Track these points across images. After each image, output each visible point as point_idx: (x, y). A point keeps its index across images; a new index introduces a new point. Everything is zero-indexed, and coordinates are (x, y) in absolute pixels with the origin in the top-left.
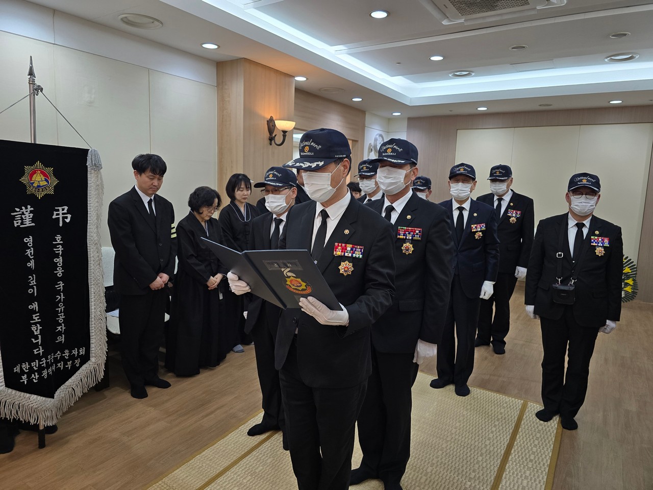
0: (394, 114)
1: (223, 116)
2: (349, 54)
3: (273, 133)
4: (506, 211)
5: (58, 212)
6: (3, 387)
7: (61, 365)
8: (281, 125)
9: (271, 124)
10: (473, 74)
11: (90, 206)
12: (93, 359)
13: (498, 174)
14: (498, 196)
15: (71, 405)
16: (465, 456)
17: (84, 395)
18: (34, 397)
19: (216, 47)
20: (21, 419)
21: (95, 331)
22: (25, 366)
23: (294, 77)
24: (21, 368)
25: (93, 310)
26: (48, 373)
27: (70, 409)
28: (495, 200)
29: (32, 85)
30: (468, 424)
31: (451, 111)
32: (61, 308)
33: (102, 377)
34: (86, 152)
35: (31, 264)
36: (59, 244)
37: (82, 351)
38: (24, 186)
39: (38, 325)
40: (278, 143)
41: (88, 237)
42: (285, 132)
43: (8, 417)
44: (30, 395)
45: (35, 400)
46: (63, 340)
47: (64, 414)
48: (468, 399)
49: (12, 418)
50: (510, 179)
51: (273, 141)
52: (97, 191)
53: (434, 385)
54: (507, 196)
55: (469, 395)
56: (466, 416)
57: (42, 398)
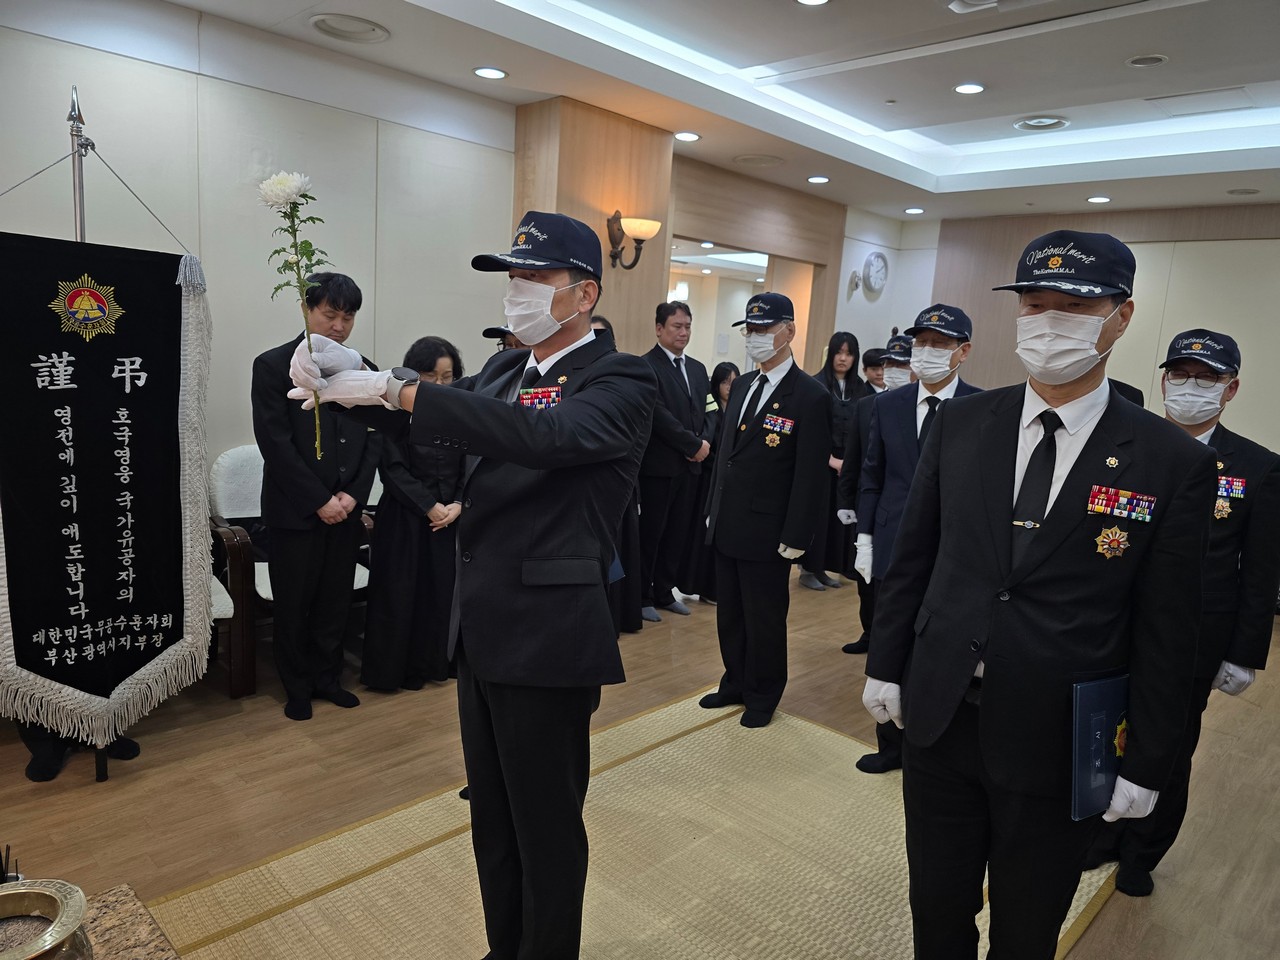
0: (908, 211)
2: (783, 85)
3: (619, 243)
5: (123, 368)
6: (11, 665)
7: (126, 641)
9: (615, 227)
10: (1067, 124)
11: (186, 360)
12: (188, 638)
15: (145, 714)
18: (68, 690)
19: (501, 75)
20: (45, 725)
21: (192, 587)
22: (55, 634)
23: (671, 133)
24: (47, 637)
25: (188, 550)
26: (96, 653)
27: (145, 722)
29: (76, 138)
31: (1030, 204)
32: (127, 538)
33: (206, 671)
34: (177, 259)
35: (69, 456)
36: (124, 425)
37: (167, 621)
38: (57, 317)
39: (79, 565)
40: (626, 264)
41: (180, 417)
42: (639, 242)
44: (61, 686)
45: (70, 696)
46: (131, 596)
51: (618, 261)
52: (200, 333)
53: (866, 765)
57: (82, 693)
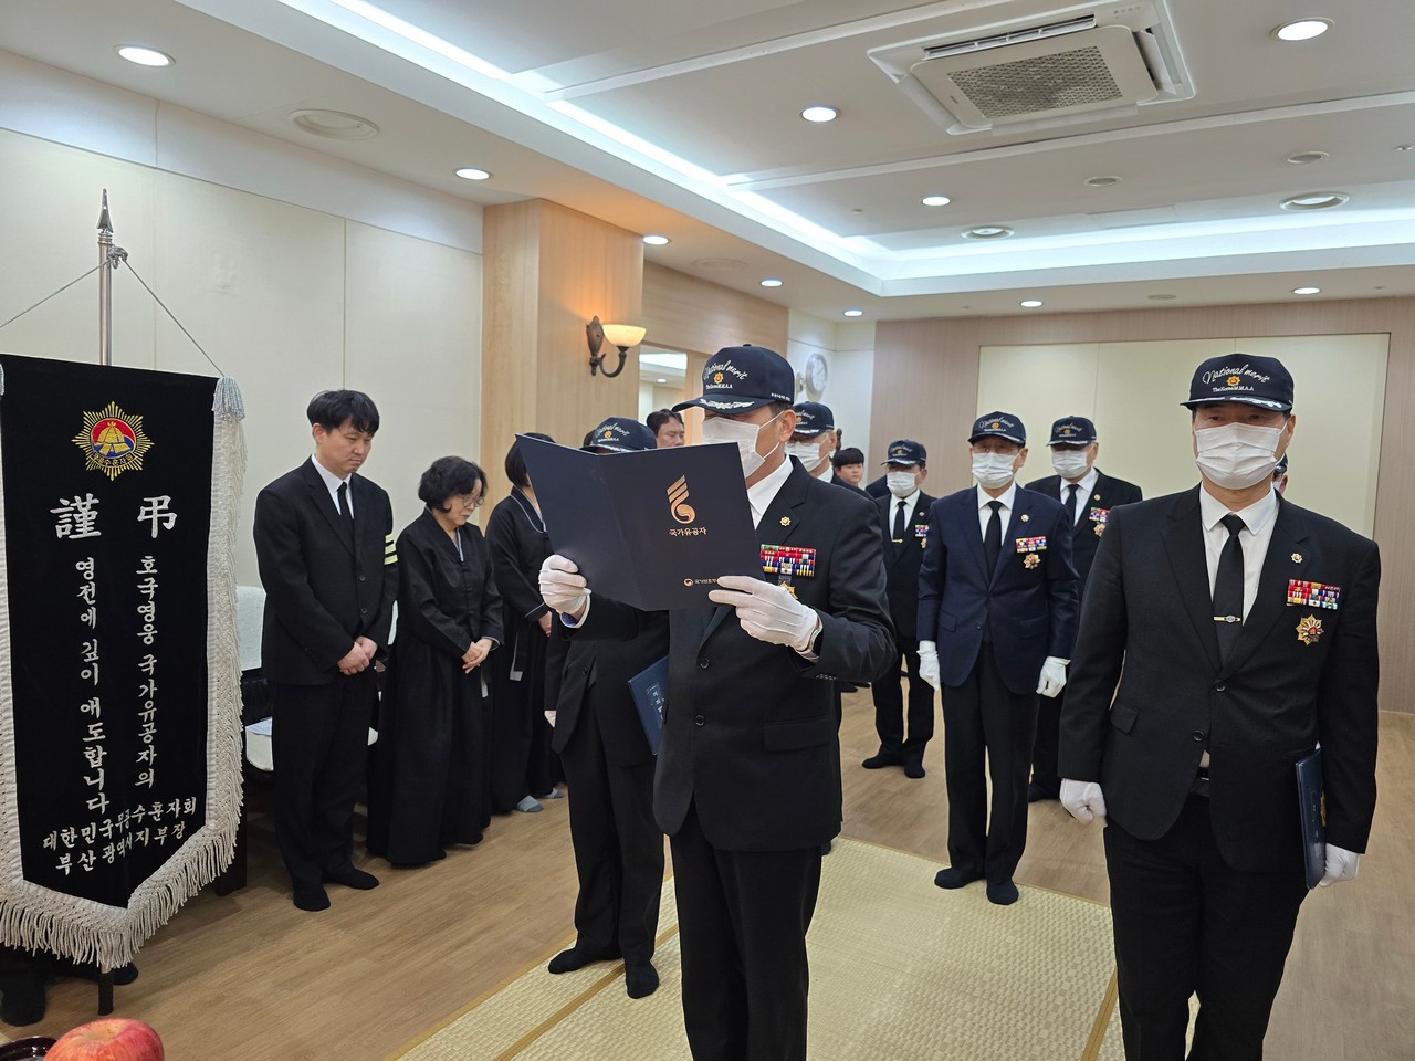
0: (847, 314)
1: (495, 314)
2: (759, 192)
3: (597, 350)
4: (1087, 511)
5: (150, 509)
6: (18, 879)
7: (144, 835)
8: (616, 333)
9: (594, 333)
10: (1011, 233)
11: (216, 496)
12: (211, 824)
13: (1068, 434)
14: (1069, 479)
15: (163, 923)
16: (1012, 1029)
17: (191, 902)
18: (84, 903)
19: (484, 176)
20: (55, 952)
21: (218, 762)
22: (68, 836)
23: (642, 236)
24: (59, 838)
25: (215, 718)
26: (116, 853)
27: (161, 933)
28: (1062, 488)
29: (105, 248)
30: (1018, 961)
31: (966, 308)
32: (149, 711)
33: (230, 862)
34: (210, 384)
35: (90, 617)
36: (149, 575)
37: (190, 806)
38: (80, 454)
39: (100, 748)
40: (609, 372)
41: (208, 561)
42: (623, 349)
43: (25, 945)
44: (76, 898)
45: (87, 911)
46: (151, 780)
47: (148, 943)
48: (1016, 911)
49: (36, 947)
50: (1093, 445)
51: (598, 368)
52: (232, 465)
53: (944, 880)
54: (1088, 480)
55: (1018, 903)
56: (1012, 945)
57: (101, 905)
